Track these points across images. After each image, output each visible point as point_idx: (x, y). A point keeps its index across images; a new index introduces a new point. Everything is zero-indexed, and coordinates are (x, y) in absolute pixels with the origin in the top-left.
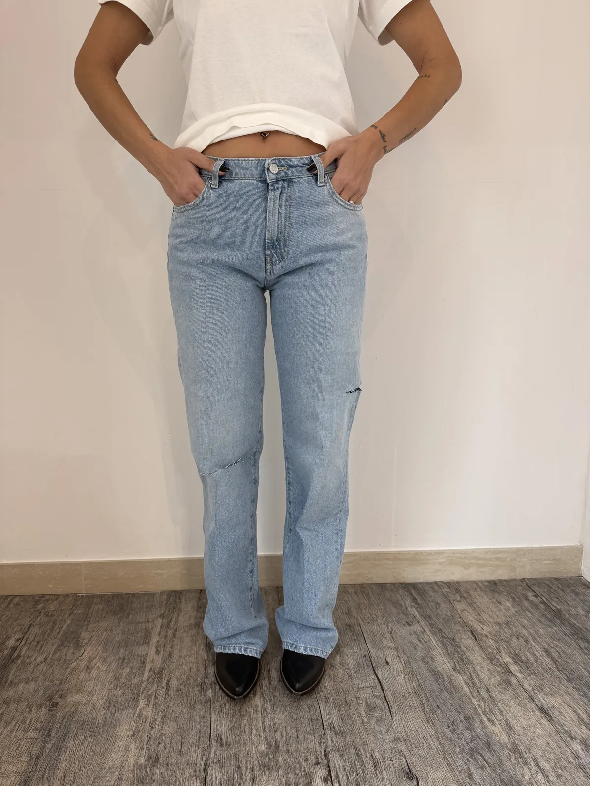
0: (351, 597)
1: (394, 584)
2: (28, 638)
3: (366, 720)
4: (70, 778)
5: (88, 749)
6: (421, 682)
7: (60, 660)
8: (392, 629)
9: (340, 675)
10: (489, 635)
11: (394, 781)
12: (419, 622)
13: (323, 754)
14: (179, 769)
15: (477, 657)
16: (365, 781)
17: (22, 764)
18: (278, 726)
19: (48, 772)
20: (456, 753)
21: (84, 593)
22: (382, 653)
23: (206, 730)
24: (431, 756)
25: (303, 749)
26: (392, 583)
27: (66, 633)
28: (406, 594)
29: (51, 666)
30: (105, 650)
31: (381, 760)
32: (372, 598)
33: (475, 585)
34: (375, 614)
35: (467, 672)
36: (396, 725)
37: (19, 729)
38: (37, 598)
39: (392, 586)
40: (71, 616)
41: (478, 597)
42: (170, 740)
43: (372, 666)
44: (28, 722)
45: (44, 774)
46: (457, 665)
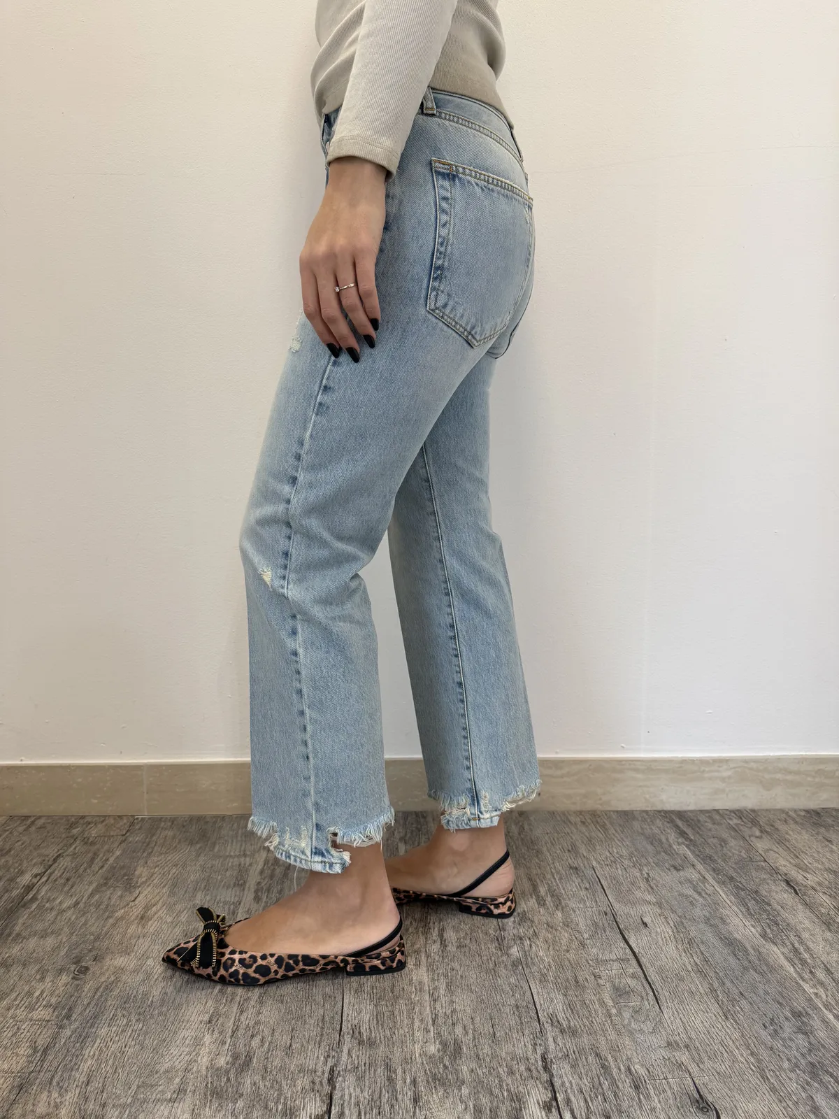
0: (577, 829)
1: (646, 812)
2: (54, 872)
3: (614, 1011)
4: (96, 1084)
5: (131, 1040)
6: (707, 955)
7: (99, 906)
8: (648, 874)
9: (564, 941)
10: (818, 888)
11: (674, 1113)
12: (693, 865)
13: (540, 1063)
14: (286, 1078)
15: (801, 918)
16: (620, 1112)
17: (18, 1060)
18: (460, 1016)
19: (60, 1073)
20: (785, 1071)
21: (146, 813)
22: (635, 909)
23: (333, 1017)
24: (737, 1073)
25: (503, 1055)
26: (644, 811)
27: (112, 868)
28: (668, 825)
29: (84, 914)
30: (172, 894)
31: (646, 1077)
32: (612, 831)
33: (784, 815)
34: (617, 853)
35: (786, 941)
36: (669, 1022)
37: (21, 1005)
38: (73, 820)
39: (644, 814)
40: (124, 845)
41: (791, 833)
42: (271, 1032)
43: (619, 928)
44: (37, 994)
45: (53, 1076)
46: (768, 931)
